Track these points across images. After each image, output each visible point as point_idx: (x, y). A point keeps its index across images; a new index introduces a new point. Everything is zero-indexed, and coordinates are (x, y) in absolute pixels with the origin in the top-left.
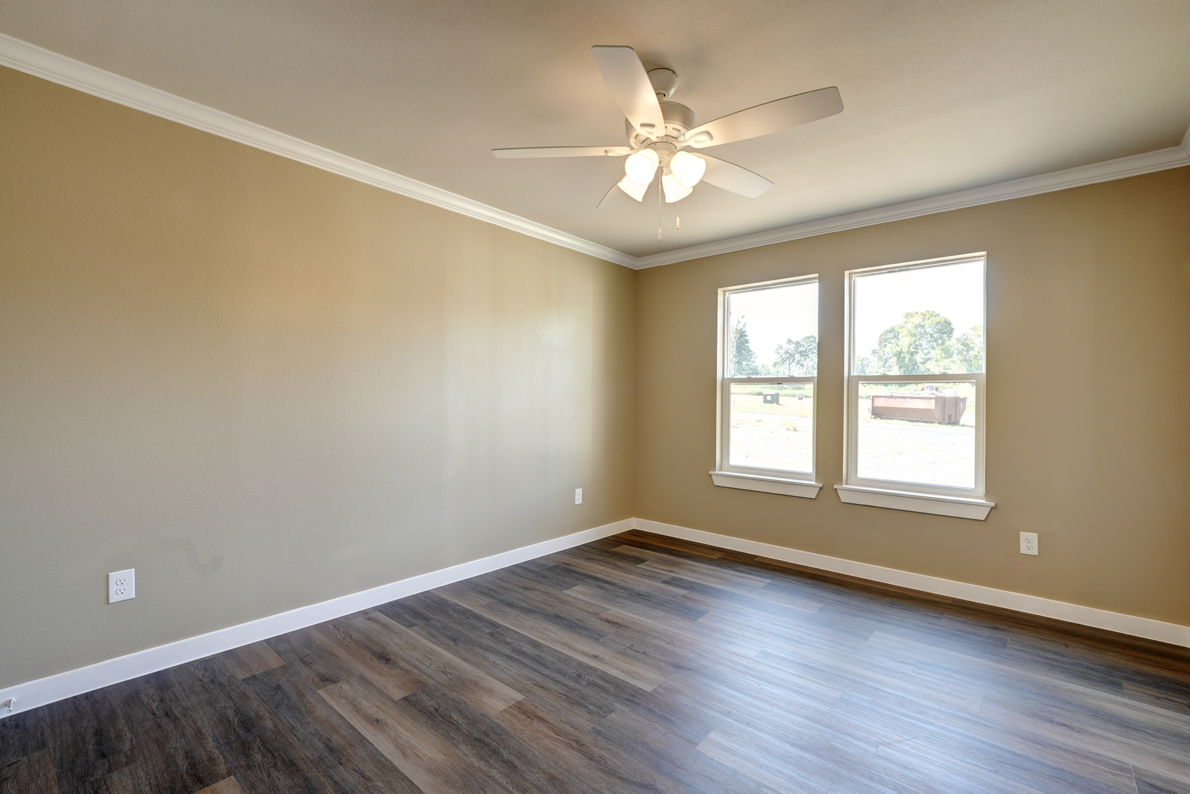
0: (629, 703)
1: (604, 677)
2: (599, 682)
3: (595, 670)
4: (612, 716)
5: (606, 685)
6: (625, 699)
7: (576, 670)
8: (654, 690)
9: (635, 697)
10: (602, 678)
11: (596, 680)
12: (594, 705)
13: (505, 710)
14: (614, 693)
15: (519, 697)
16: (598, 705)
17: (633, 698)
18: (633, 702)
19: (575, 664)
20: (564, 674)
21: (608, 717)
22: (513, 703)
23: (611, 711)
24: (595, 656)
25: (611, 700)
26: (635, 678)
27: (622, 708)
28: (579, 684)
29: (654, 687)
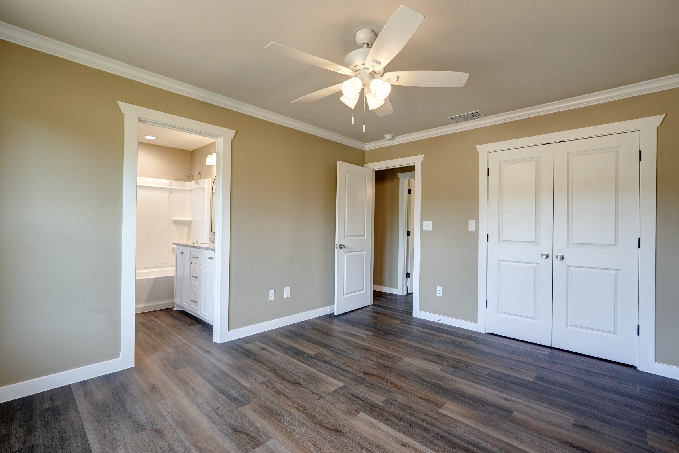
0: (375, 406)
1: (392, 425)
2: (395, 420)
3: (400, 430)
4: (384, 399)
5: (390, 418)
6: (377, 408)
7: (415, 432)
8: (359, 413)
9: (371, 409)
10: (394, 423)
11: (398, 422)
12: (395, 405)
13: (445, 404)
14: (384, 412)
15: (440, 410)
16: (393, 405)
17: (372, 408)
18: (372, 406)
19: (418, 437)
20: (421, 427)
21: (386, 398)
22: (443, 407)
23: (385, 401)
24: (404, 446)
25: (386, 407)
26: (371, 423)
27: (378, 402)
28: (409, 419)
29: (359, 415)
